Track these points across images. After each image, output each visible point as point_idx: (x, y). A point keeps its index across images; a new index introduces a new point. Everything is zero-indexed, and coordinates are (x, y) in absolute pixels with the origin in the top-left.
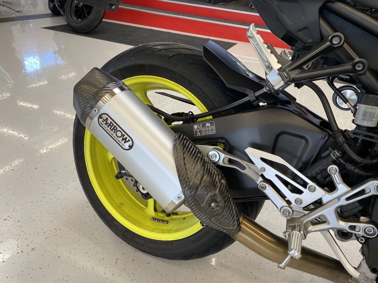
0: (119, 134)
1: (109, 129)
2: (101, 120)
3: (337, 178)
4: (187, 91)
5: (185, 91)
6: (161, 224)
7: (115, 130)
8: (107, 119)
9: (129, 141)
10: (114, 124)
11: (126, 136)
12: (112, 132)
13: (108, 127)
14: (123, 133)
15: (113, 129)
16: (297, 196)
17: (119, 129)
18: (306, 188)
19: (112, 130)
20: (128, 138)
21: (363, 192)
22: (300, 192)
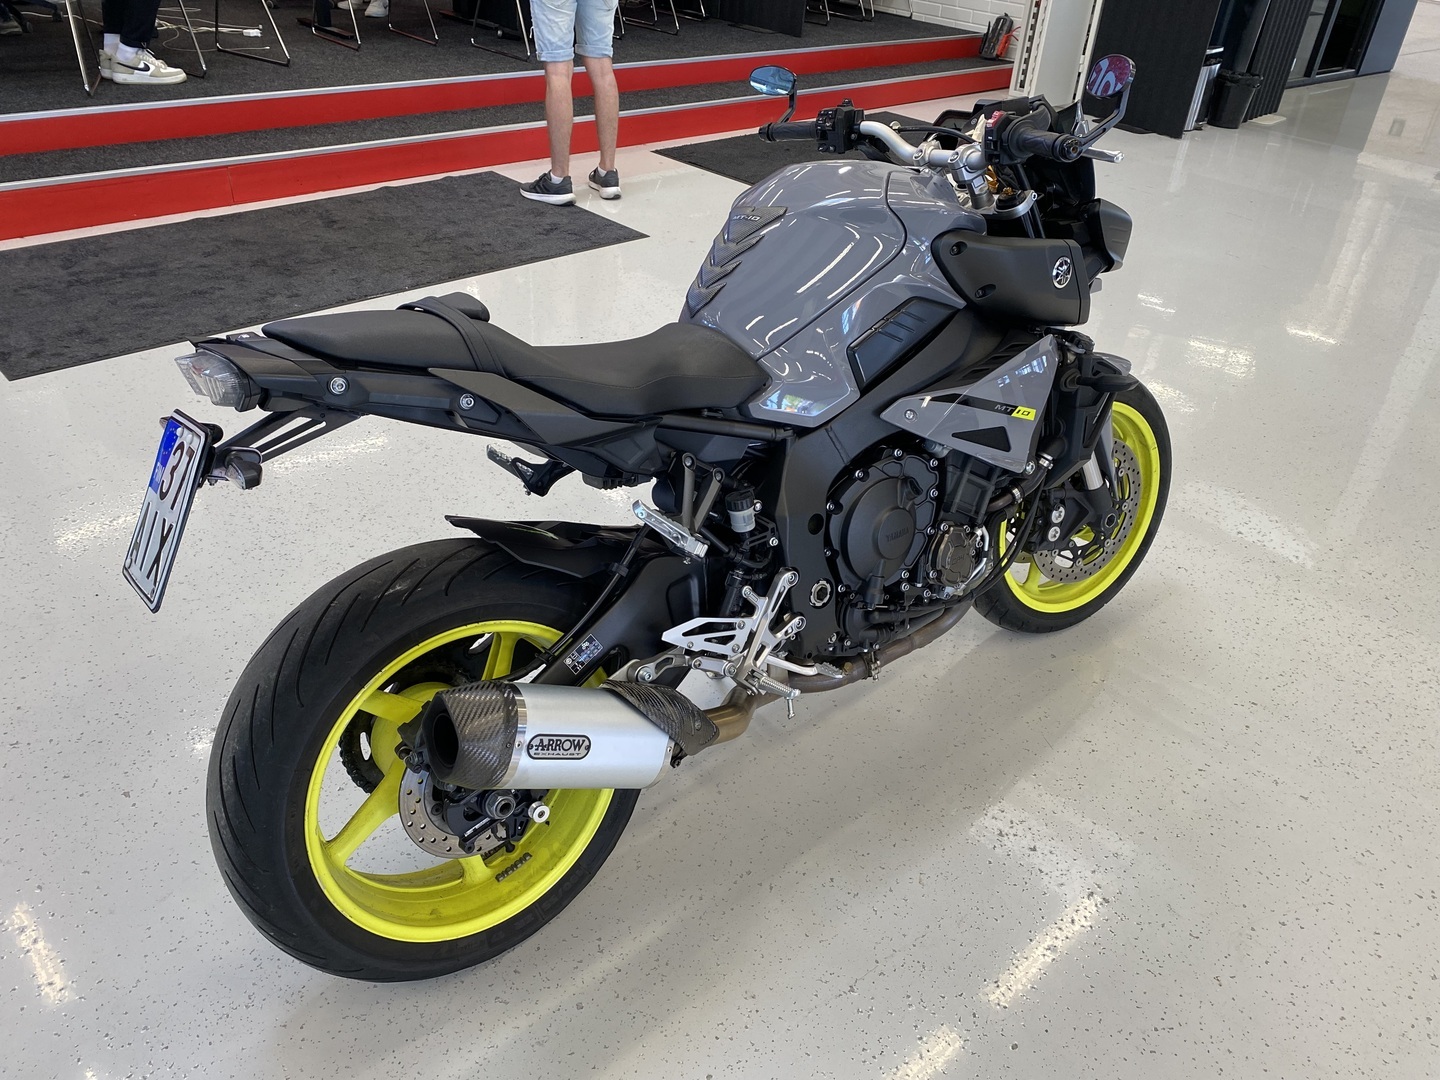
0: (567, 745)
1: (550, 751)
2: (532, 752)
3: (752, 597)
4: (503, 622)
5: (501, 624)
6: (522, 868)
7: (559, 745)
8: (542, 740)
9: (584, 741)
10: (555, 738)
11: (577, 739)
12: (558, 751)
13: (548, 749)
14: (571, 738)
15: (556, 745)
16: (731, 644)
17: (563, 739)
18: (734, 629)
19: (555, 750)
20: (581, 739)
21: (780, 594)
22: (732, 638)
